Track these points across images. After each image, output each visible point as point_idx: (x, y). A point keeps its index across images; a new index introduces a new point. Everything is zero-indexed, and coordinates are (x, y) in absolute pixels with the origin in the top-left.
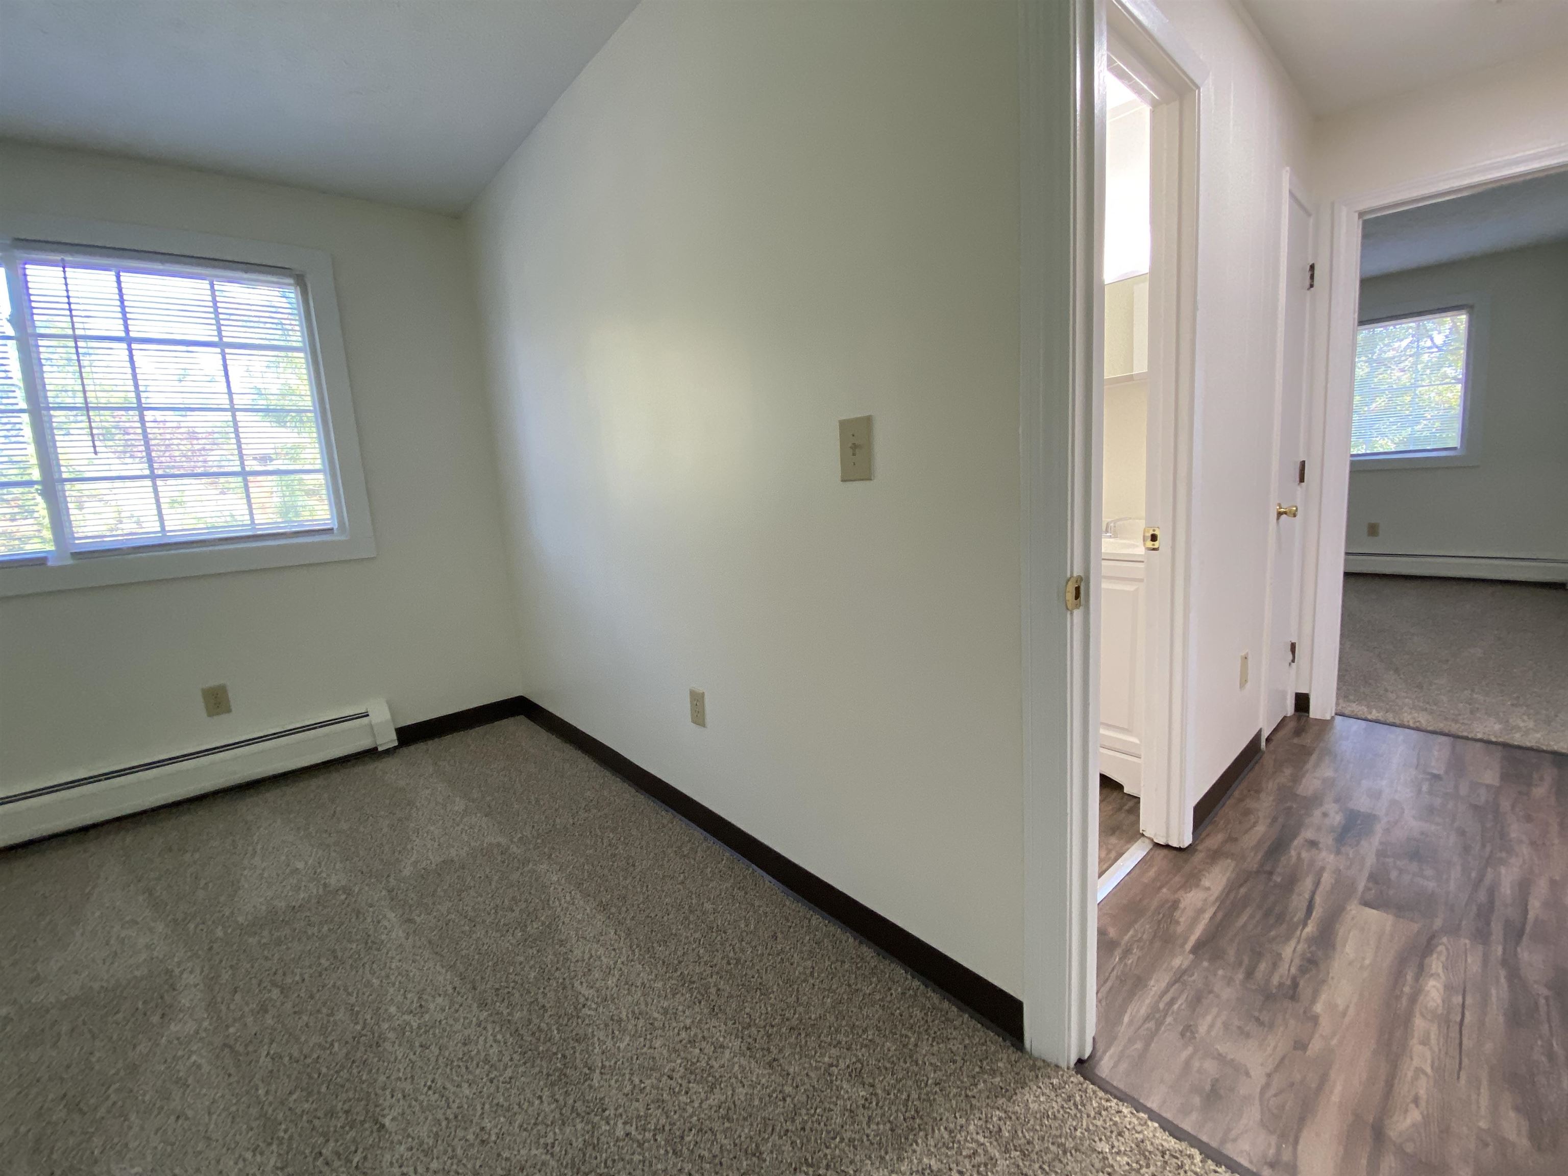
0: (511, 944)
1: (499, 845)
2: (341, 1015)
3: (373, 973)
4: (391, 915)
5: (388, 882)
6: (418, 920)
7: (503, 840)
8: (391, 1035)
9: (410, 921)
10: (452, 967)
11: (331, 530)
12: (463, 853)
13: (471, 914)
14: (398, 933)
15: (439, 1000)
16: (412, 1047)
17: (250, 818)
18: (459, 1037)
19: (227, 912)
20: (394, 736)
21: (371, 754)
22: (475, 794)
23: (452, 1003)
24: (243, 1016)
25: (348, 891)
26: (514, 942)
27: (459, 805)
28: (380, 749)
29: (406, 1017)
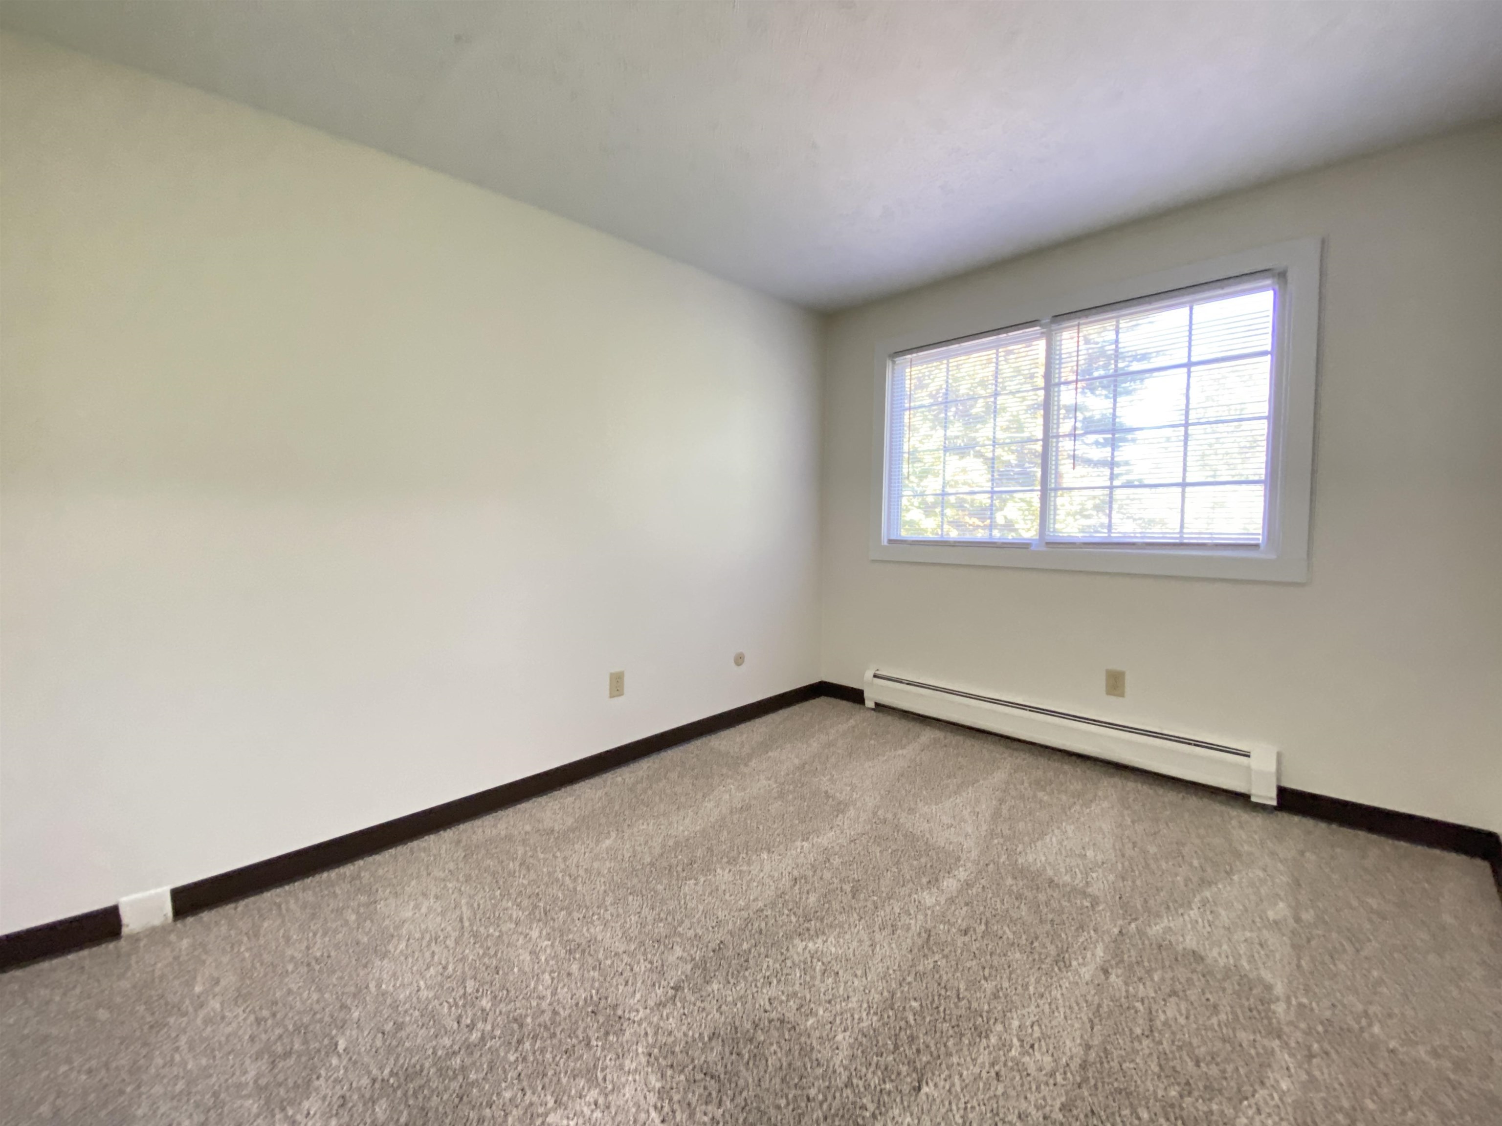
0: (1155, 1092)
1: (1269, 988)
2: (989, 986)
3: (1038, 981)
4: (1100, 952)
5: (1130, 923)
6: (1113, 978)
7: (1279, 989)
8: (993, 1040)
9: (1106, 972)
10: (1088, 1047)
11: (1257, 546)
12: (1222, 962)
13: (1158, 1024)
14: (1087, 973)
15: (1048, 1059)
16: (993, 1065)
17: (1100, 793)
18: (1024, 1105)
19: (1020, 848)
20: (1274, 793)
21: (1241, 799)
22: (1308, 916)
23: (1052, 1074)
24: (953, 925)
25: (1095, 902)
26: (1160, 1093)
27: (1280, 910)
28: (1253, 799)
29: (1015, 1041)
